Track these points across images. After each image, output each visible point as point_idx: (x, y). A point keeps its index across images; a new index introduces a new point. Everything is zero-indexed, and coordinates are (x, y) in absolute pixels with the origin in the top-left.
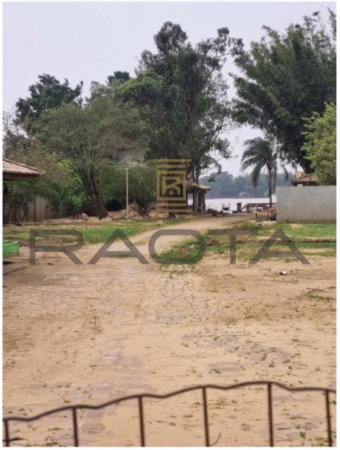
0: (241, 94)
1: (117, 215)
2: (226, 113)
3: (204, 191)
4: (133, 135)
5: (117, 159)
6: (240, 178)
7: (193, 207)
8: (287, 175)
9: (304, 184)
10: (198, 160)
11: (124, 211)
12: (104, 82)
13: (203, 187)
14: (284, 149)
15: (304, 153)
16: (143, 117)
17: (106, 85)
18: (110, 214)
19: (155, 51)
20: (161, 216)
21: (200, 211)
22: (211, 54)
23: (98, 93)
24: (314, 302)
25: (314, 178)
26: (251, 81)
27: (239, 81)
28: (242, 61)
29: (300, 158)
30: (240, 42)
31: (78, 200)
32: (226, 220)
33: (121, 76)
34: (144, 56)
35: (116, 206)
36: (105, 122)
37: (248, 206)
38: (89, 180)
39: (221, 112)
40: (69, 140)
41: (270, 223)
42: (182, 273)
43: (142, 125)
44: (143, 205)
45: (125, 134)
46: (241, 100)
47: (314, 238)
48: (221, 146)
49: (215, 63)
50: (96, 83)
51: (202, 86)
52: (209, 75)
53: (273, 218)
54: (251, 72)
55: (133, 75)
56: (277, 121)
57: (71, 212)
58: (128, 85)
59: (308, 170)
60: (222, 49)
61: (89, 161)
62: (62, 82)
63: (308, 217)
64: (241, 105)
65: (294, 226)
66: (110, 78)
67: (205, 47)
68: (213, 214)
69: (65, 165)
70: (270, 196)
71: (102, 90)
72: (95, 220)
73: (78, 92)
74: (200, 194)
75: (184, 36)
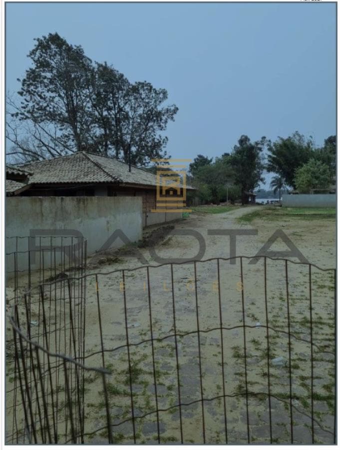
0: (269, 161)
1: (223, 204)
2: (264, 168)
3: (255, 196)
4: (229, 176)
5: (224, 184)
6: (269, 192)
7: (251, 201)
8: (288, 190)
9: (294, 194)
10: (252, 186)
11: (226, 203)
12: (220, 157)
13: (254, 194)
14: (286, 181)
15: (294, 182)
16: (233, 170)
17: (221, 158)
18: (221, 203)
19: (238, 145)
20: (239, 204)
21: (253, 203)
22: (259, 146)
23: (218, 161)
24: (295, 236)
25: (297, 191)
26: (275, 156)
27: (269, 156)
28: (270, 149)
29: (291, 184)
30: (270, 141)
31: (210, 198)
32: (262, 206)
33: (226, 155)
34: (235, 147)
35: (223, 201)
36: (220, 171)
37: (272, 201)
38: (214, 192)
39: (262, 168)
40: (207, 178)
41: (279, 208)
42: (246, 225)
43: (233, 172)
44: (233, 200)
45: (227, 176)
46: (270, 163)
47: (296, 213)
48: (262, 180)
49: (260, 149)
50: (217, 157)
51: (255, 159)
52: (258, 154)
53: (281, 206)
54: (274, 153)
55: (230, 154)
56: (283, 170)
57: (207, 203)
58: (228, 158)
59: (295, 189)
60: (263, 144)
61: (214, 185)
62: (206, 157)
63: (294, 206)
64: (269, 165)
65: (289, 209)
66: (223, 156)
67: (257, 143)
68: (258, 204)
69: (205, 186)
70: (280, 198)
71: (219, 160)
72: (215, 206)
73: (211, 161)
74: (254, 197)
75: (249, 140)
